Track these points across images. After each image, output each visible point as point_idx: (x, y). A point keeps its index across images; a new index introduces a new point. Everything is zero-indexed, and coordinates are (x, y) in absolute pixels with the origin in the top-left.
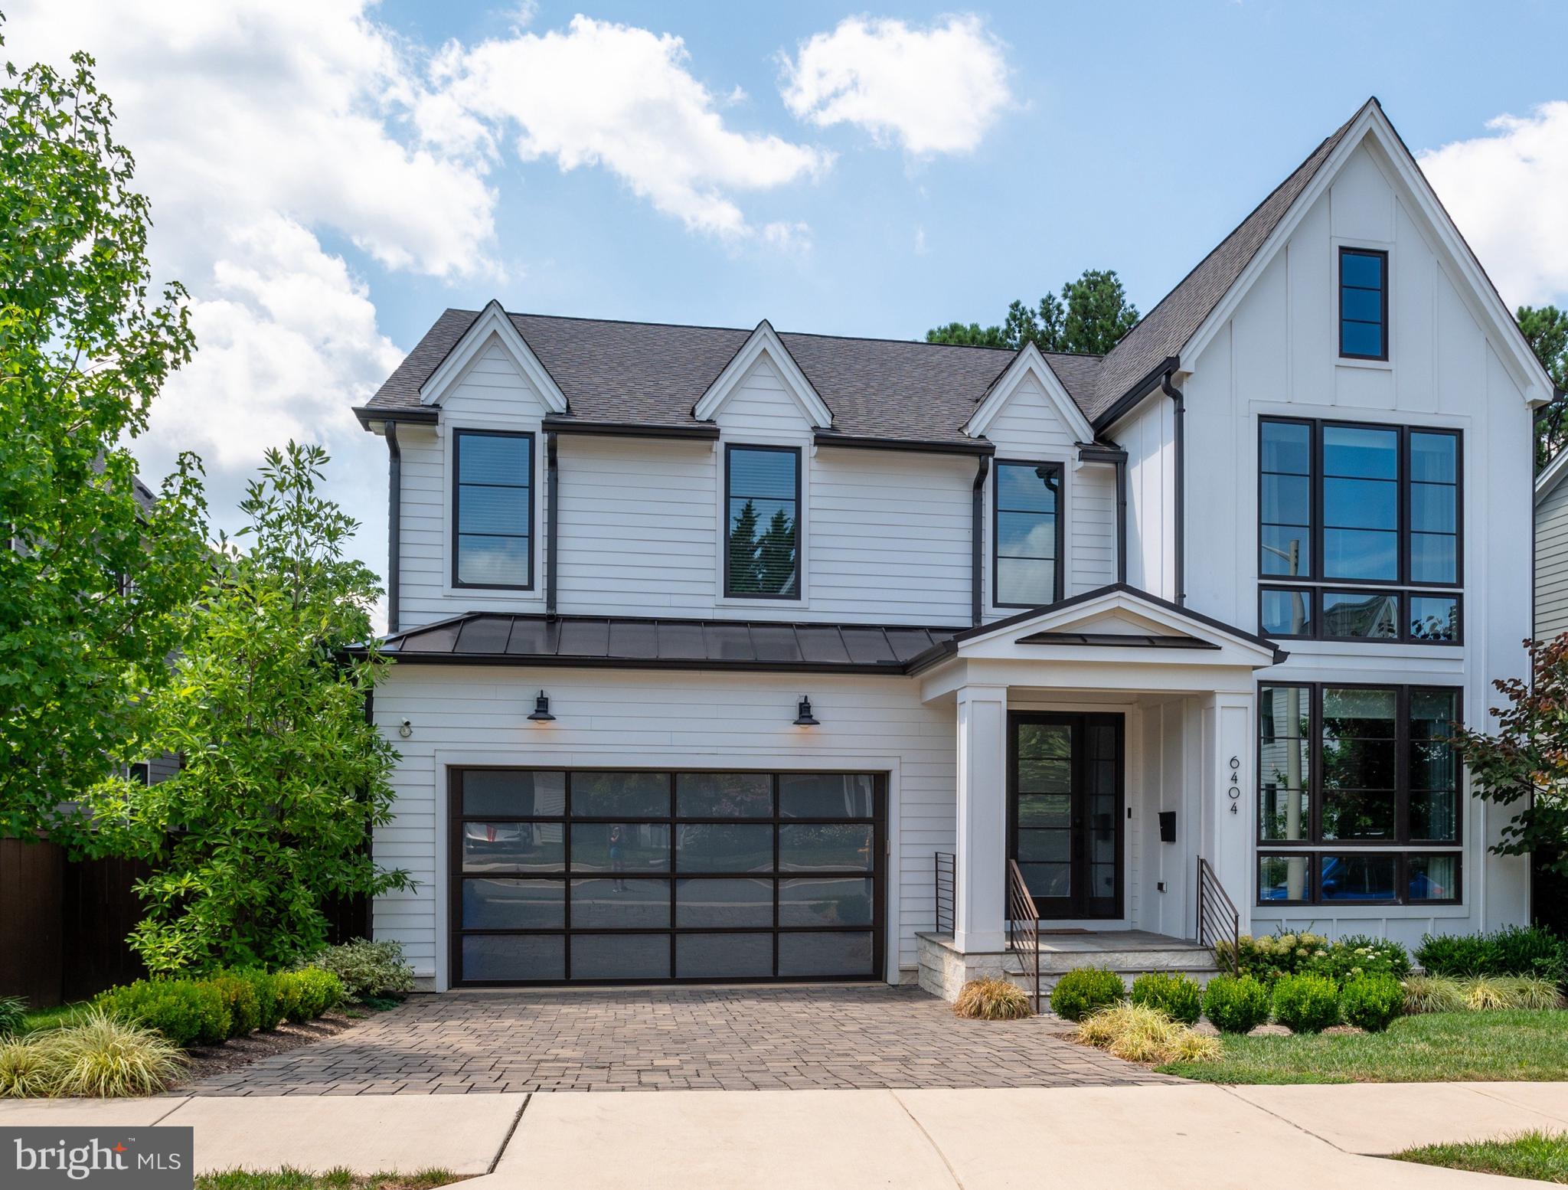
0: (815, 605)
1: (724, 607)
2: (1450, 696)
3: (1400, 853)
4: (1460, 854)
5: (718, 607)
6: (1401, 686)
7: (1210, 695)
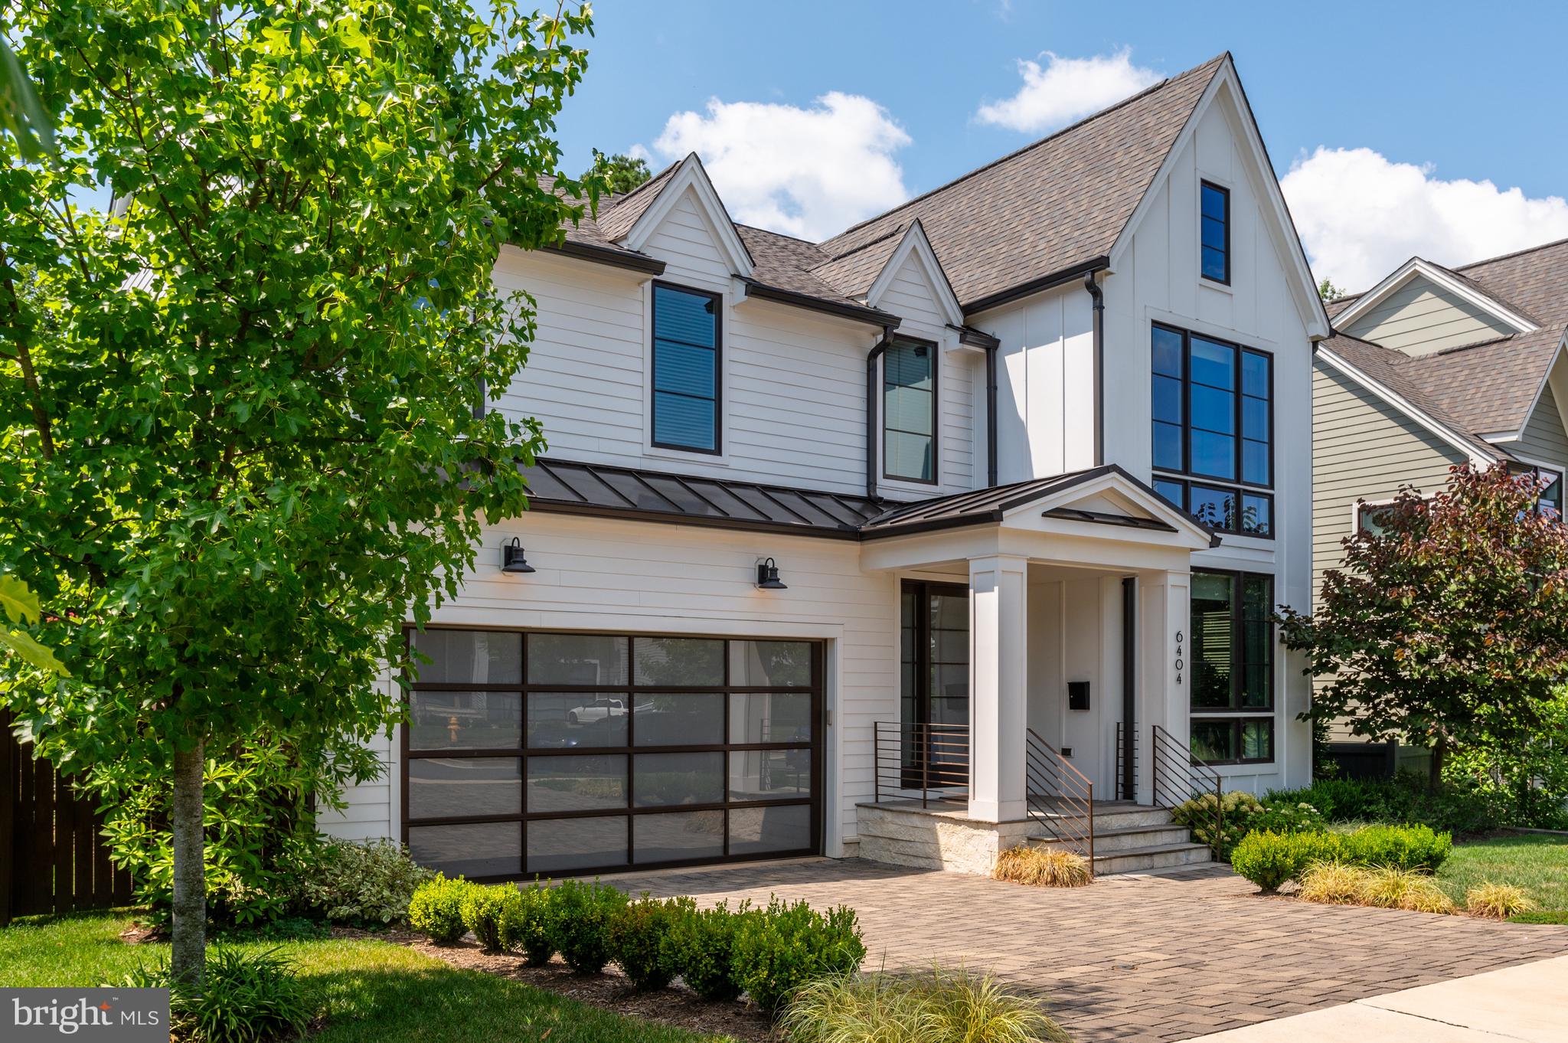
0: (734, 463)
1: (651, 457)
2: (1264, 582)
3: (1238, 719)
4: (1272, 719)
5: (646, 456)
6: (1238, 572)
7: (1162, 573)
